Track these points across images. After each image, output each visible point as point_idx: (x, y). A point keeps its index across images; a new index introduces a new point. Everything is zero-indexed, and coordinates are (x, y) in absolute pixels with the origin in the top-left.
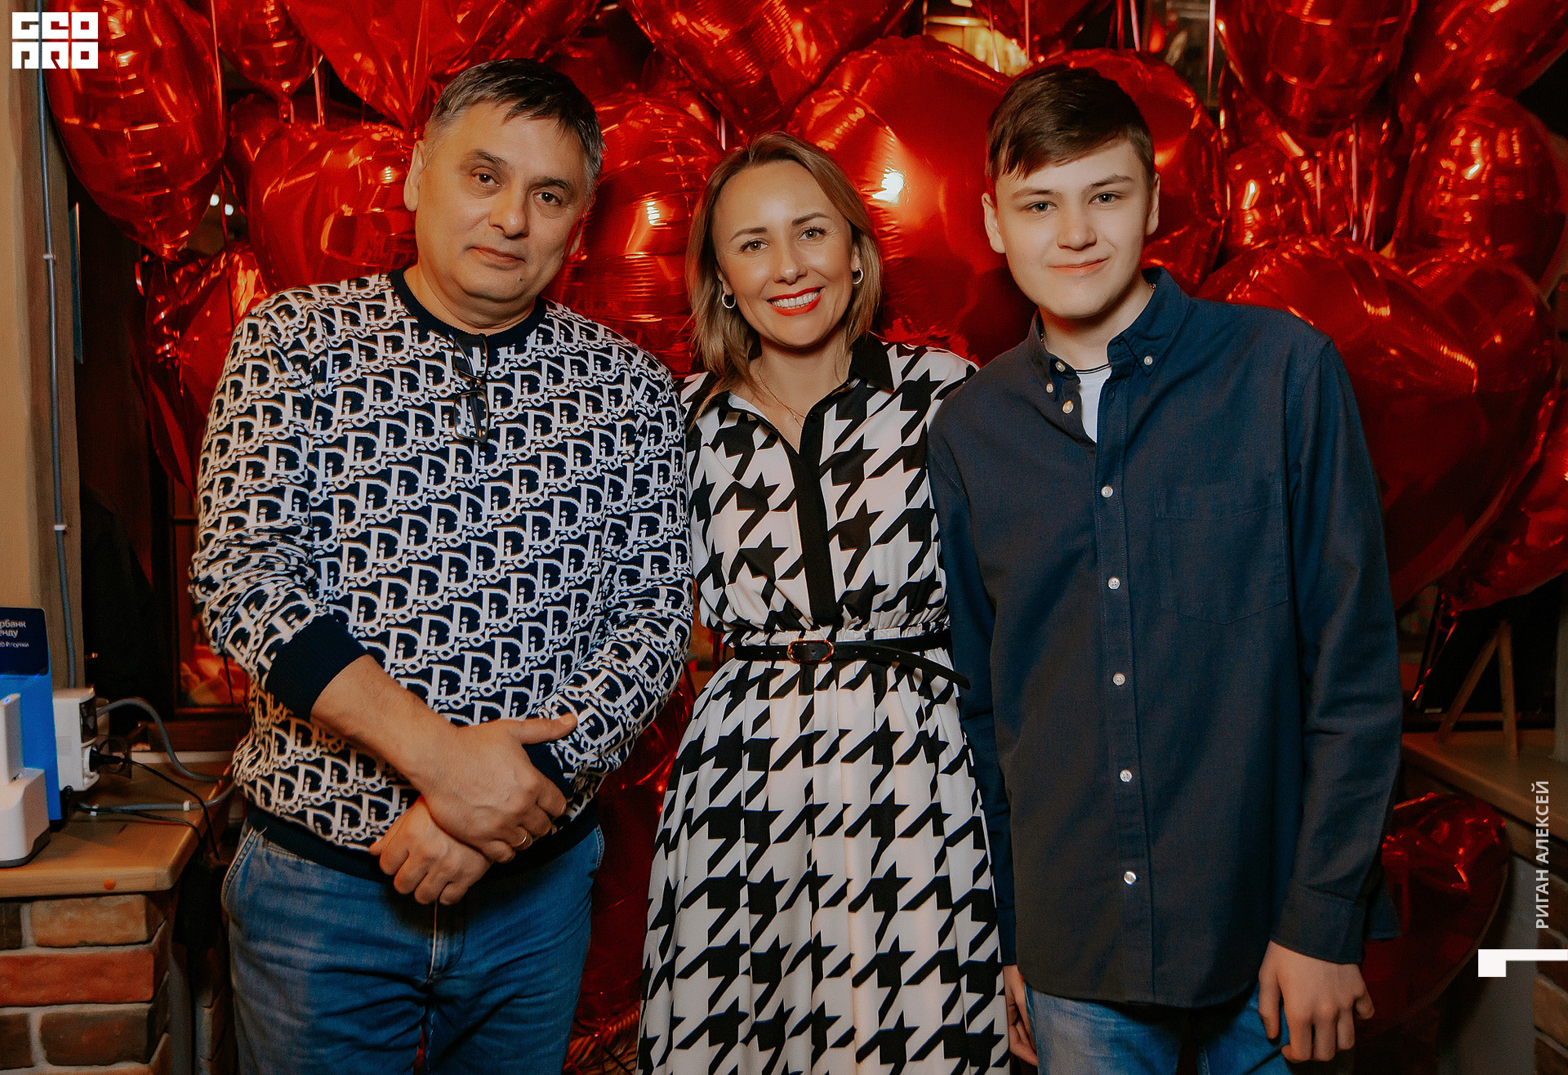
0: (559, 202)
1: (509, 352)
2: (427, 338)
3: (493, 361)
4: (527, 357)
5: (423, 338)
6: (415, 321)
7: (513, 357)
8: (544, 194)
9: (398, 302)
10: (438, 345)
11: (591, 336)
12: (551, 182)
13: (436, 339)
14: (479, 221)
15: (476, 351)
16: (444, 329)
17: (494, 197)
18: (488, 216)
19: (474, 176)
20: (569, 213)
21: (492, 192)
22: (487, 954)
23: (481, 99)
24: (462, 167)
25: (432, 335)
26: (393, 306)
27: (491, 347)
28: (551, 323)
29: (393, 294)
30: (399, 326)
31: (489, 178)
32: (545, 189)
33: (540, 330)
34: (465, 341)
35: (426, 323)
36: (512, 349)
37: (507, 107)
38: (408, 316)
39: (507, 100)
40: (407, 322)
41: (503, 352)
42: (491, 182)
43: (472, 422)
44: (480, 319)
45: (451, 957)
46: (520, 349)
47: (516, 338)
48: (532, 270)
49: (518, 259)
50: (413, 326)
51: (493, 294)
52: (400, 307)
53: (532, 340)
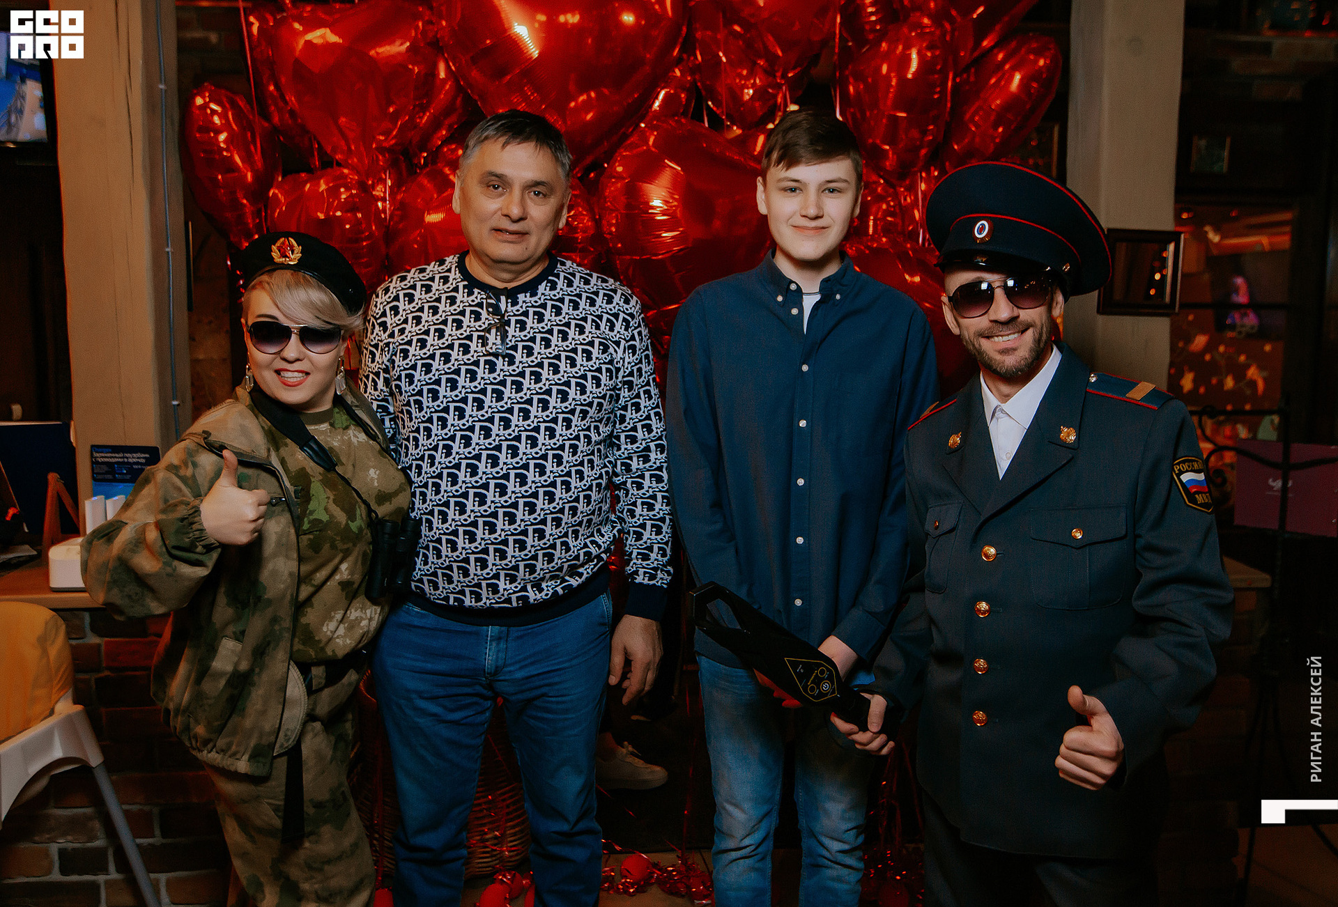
0: (545, 196)
1: (526, 296)
2: (473, 293)
3: (515, 303)
4: (538, 300)
5: (470, 294)
6: (466, 283)
7: (528, 299)
8: (535, 192)
9: (457, 272)
10: (479, 297)
11: (587, 282)
12: (537, 184)
13: (479, 293)
14: (495, 213)
15: (503, 298)
16: (484, 287)
17: (503, 197)
18: (501, 209)
19: (489, 186)
20: (553, 202)
21: (501, 195)
22: (521, 668)
23: (486, 138)
24: (481, 182)
25: (476, 291)
26: (455, 275)
27: (512, 295)
28: (558, 276)
29: (456, 267)
30: (456, 289)
31: (499, 186)
32: (536, 188)
33: (549, 281)
34: (497, 292)
35: (473, 283)
36: (528, 295)
37: (502, 140)
38: (462, 281)
39: (501, 136)
40: (461, 285)
41: (521, 297)
42: (500, 189)
43: (499, 342)
44: (506, 276)
45: (497, 667)
46: (534, 294)
47: (531, 288)
48: (533, 240)
49: (523, 234)
50: (465, 287)
51: (510, 260)
52: (458, 275)
53: (541, 288)
